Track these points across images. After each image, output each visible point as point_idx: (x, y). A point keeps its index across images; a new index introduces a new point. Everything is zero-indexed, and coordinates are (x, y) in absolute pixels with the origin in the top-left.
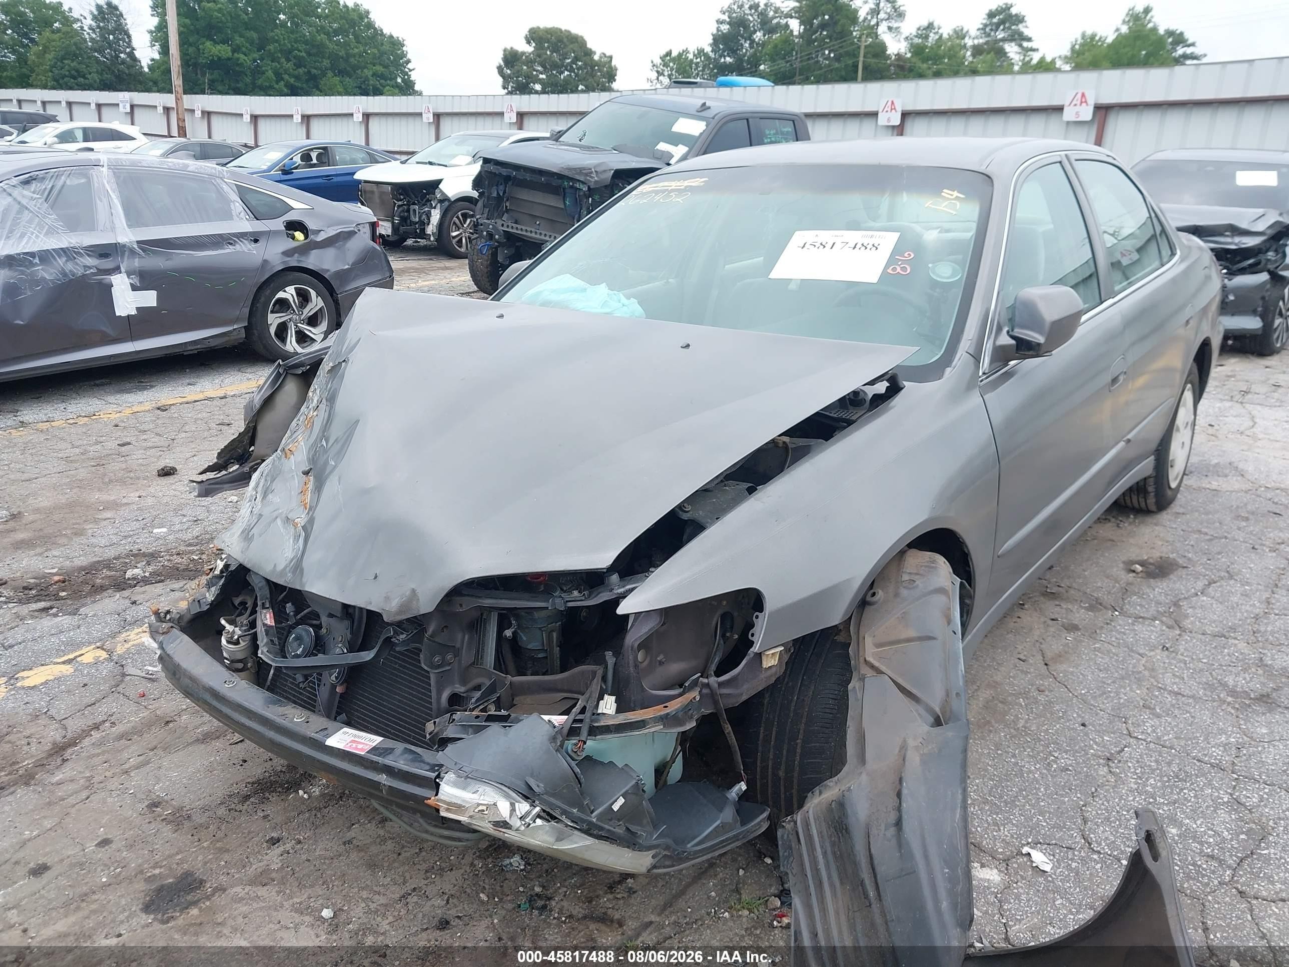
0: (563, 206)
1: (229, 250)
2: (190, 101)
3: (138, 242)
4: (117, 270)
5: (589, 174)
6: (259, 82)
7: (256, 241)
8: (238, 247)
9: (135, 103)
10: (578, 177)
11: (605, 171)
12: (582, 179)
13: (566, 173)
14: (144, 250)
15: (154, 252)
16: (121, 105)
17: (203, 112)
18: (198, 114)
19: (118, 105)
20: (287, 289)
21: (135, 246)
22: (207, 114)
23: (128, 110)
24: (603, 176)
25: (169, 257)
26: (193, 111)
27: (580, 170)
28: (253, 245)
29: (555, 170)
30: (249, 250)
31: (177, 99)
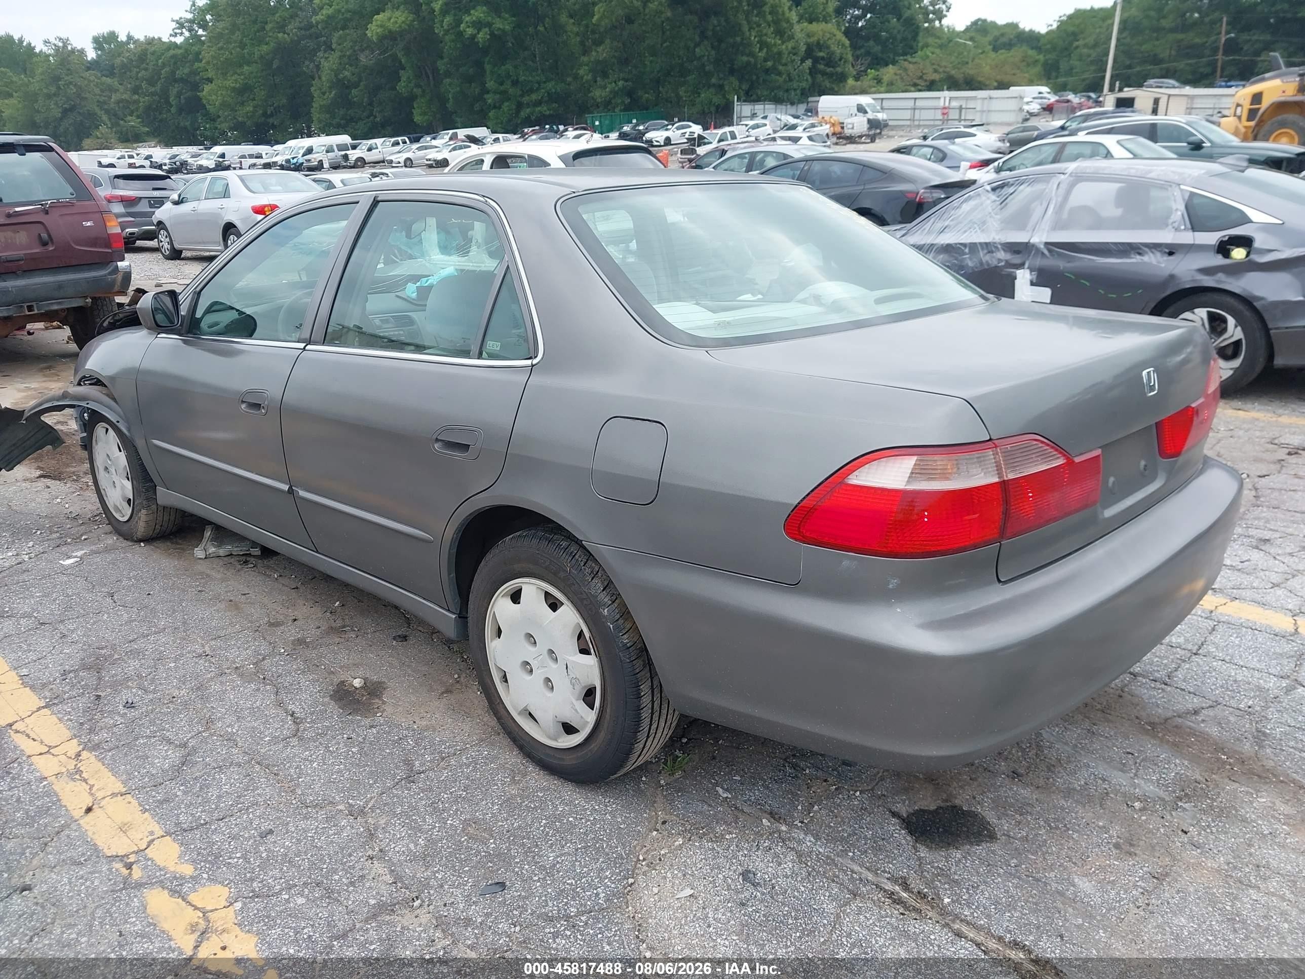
1: (1135, 259)
3: (1047, 244)
4: (1021, 266)
7: (1171, 254)
8: (1146, 258)
14: (1050, 251)
15: (1060, 254)
20: (1196, 311)
21: (1042, 246)
25: (1070, 259)
28: (1166, 258)
30: (1159, 262)
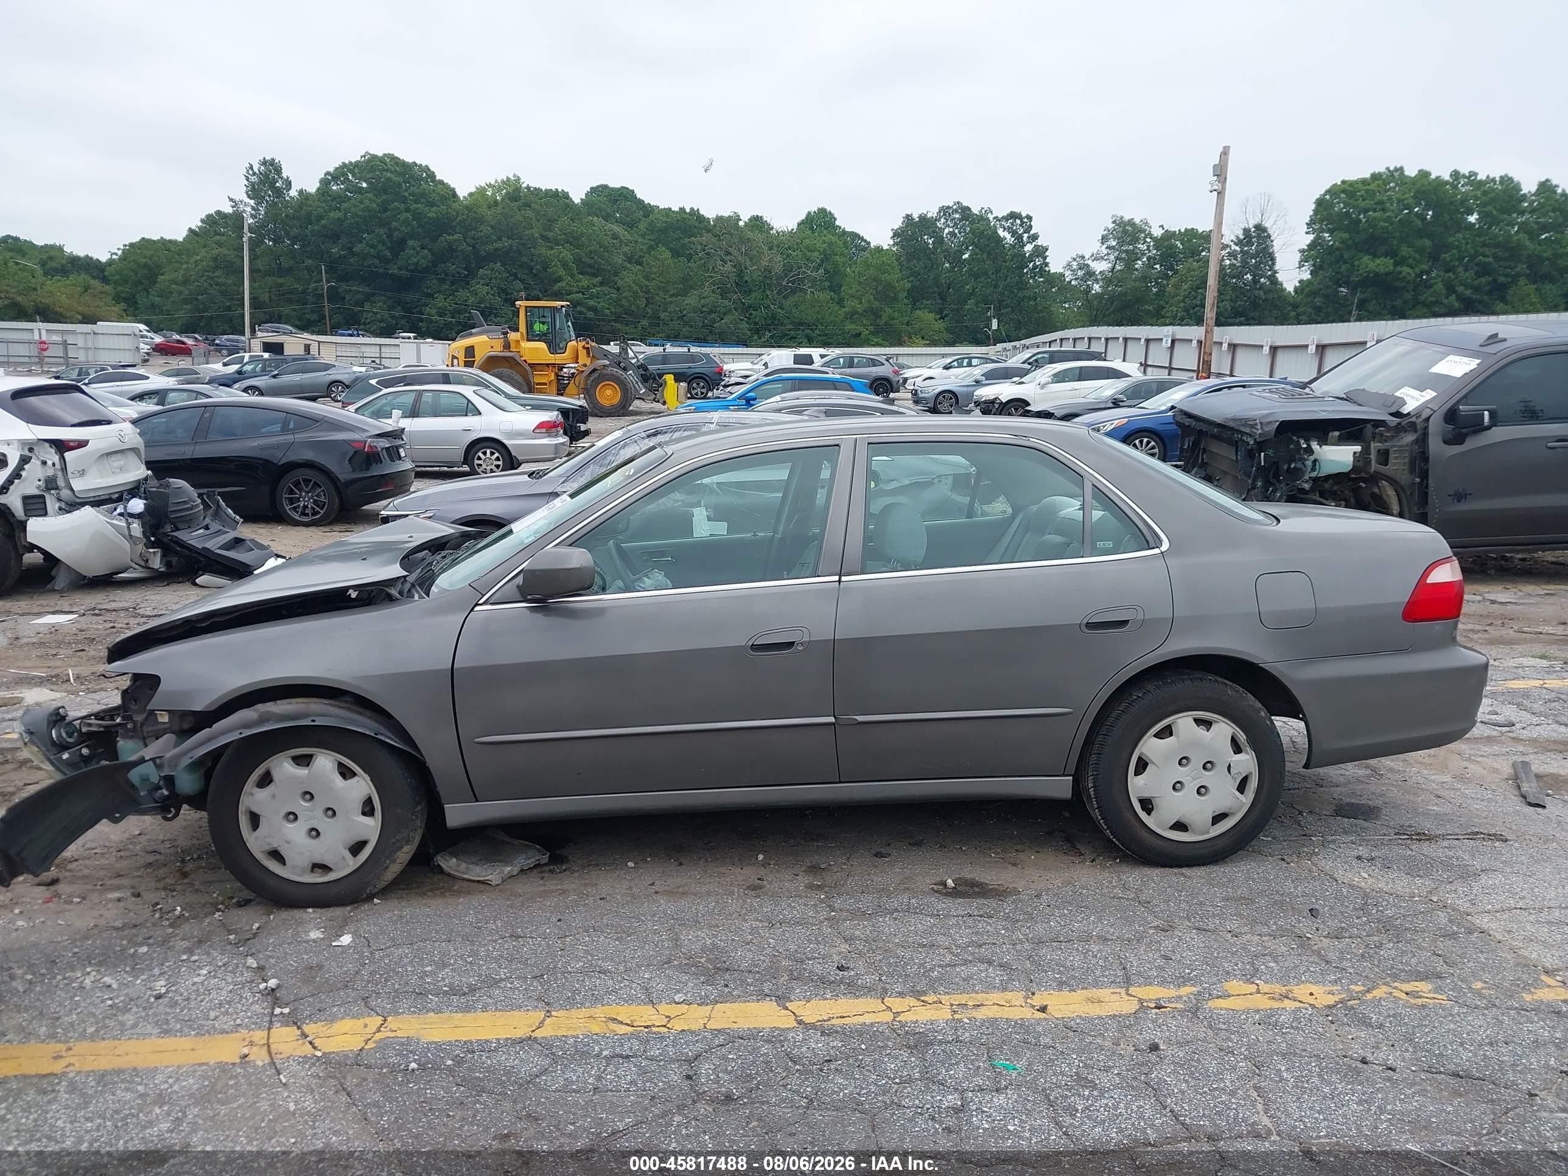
0: (1235, 458)
2: (1219, 333)
5: (1253, 426)
6: (1422, 298)
9: (1177, 337)
10: (1243, 429)
11: (1270, 423)
12: (1247, 430)
13: (1231, 424)
16: (1164, 340)
17: (1229, 345)
18: (1225, 346)
19: (1162, 339)
22: (1233, 347)
23: (1169, 345)
24: (1267, 429)
26: (1221, 344)
27: (1245, 422)
29: (1219, 421)
31: (1207, 332)
